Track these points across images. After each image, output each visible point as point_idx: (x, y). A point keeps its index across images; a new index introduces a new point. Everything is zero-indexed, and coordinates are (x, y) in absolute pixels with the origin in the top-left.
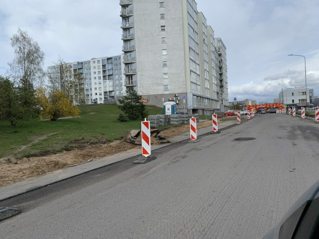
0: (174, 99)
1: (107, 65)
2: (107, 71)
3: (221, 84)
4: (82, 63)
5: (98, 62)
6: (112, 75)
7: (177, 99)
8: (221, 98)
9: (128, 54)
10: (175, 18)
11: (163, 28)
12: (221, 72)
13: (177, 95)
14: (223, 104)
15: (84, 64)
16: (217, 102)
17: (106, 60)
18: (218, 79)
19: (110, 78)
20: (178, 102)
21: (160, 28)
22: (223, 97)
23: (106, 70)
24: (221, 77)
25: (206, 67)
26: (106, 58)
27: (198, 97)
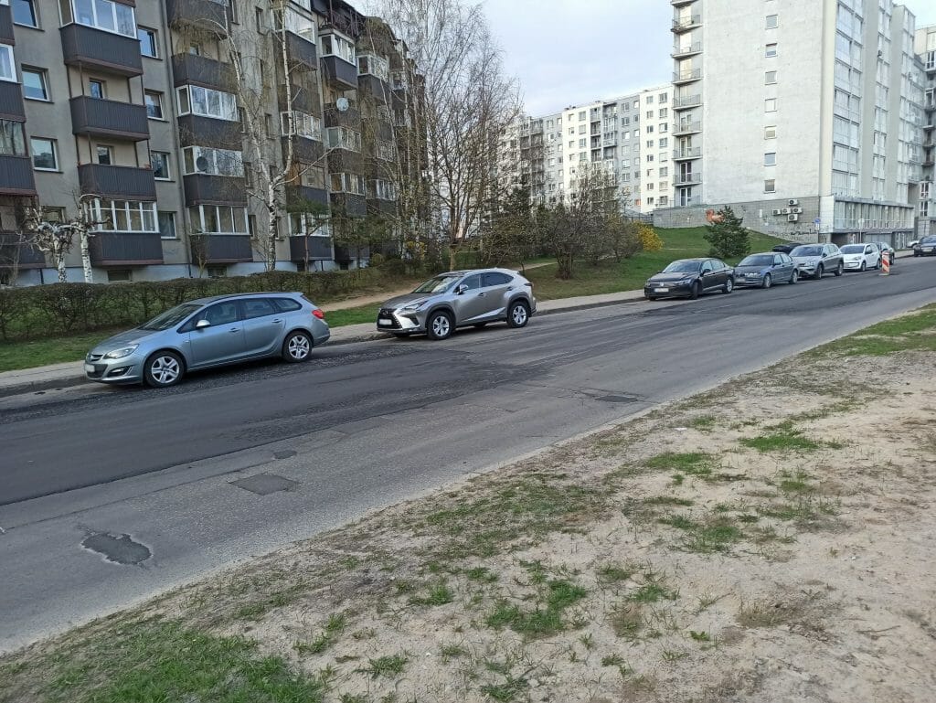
0: (789, 212)
1: (602, 123)
2: (602, 136)
3: (928, 159)
4: (541, 121)
5: (580, 117)
6: (615, 147)
7: (796, 210)
8: (922, 198)
9: (684, 115)
10: (804, 22)
11: (771, 49)
12: (930, 123)
13: (795, 202)
14: (929, 215)
15: (545, 124)
16: (908, 211)
17: (602, 109)
18: (917, 145)
19: (609, 154)
20: (798, 217)
21: (764, 51)
22: (930, 197)
23: (599, 136)
24: (929, 139)
25: (881, 123)
26: (601, 105)
27: (849, 205)
